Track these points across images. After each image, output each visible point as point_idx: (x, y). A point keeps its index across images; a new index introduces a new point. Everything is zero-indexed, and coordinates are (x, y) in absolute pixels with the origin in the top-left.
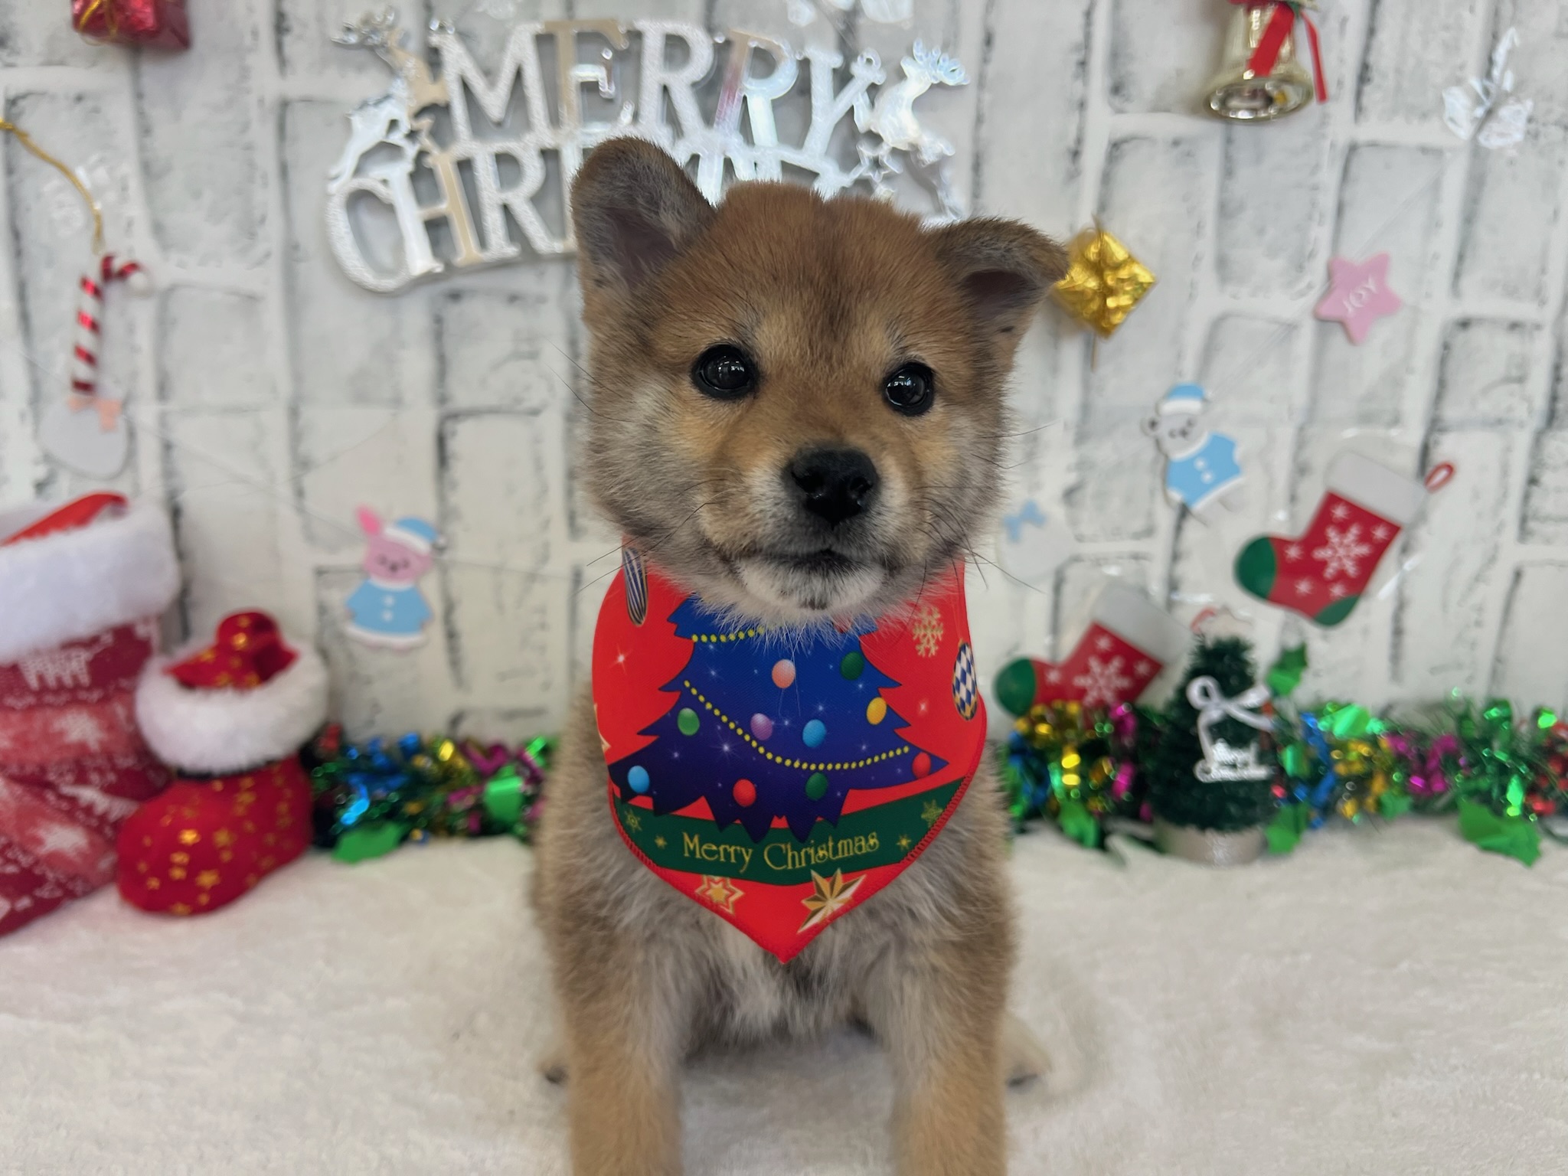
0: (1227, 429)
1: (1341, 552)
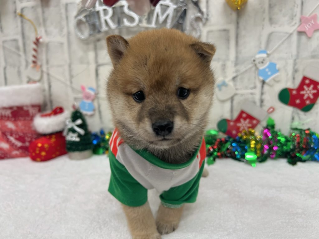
0: (274, 61)
1: (308, 92)
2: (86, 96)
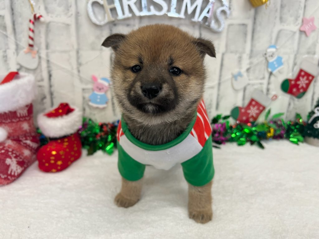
0: (281, 55)
2: (98, 88)
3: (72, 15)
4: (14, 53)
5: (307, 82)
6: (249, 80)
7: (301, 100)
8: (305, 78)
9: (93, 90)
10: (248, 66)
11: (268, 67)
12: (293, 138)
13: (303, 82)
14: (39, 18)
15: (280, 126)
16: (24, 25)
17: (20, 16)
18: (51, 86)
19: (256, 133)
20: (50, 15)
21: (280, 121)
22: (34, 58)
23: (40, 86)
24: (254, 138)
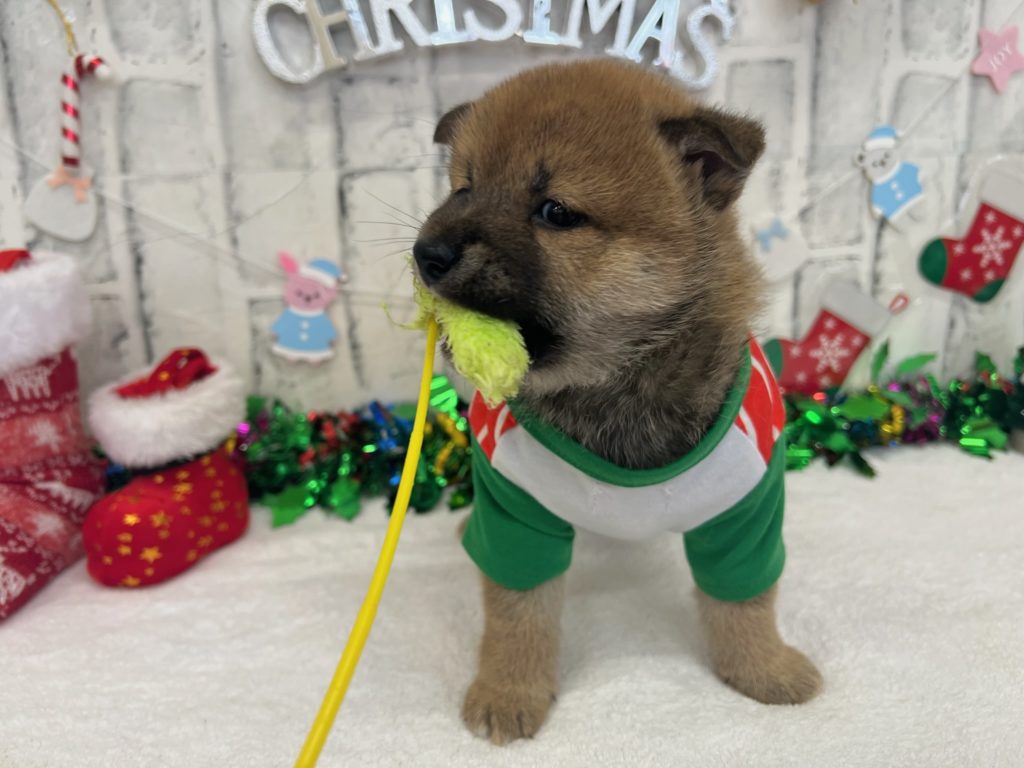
0: (912, 159)
2: (299, 294)
3: (203, 53)
4: (14, 190)
5: (1007, 245)
6: (812, 246)
7: (988, 307)
8: (1000, 231)
9: (285, 302)
10: (804, 202)
11: (870, 201)
12: (971, 435)
13: (992, 247)
14: (92, 67)
15: (925, 399)
16: (46, 94)
17: (32, 66)
18: (142, 296)
19: (844, 425)
20: (130, 57)
21: (924, 380)
22: (81, 201)
23: (106, 298)
24: (838, 441)
